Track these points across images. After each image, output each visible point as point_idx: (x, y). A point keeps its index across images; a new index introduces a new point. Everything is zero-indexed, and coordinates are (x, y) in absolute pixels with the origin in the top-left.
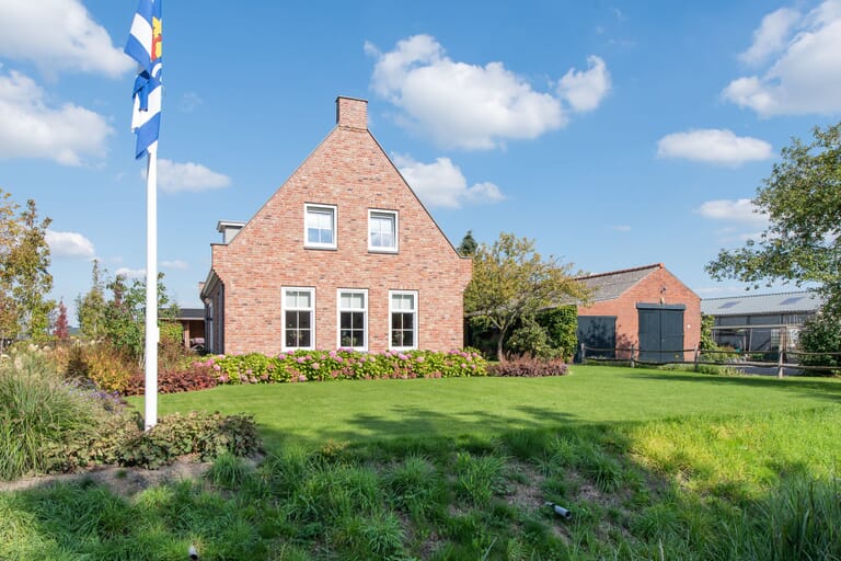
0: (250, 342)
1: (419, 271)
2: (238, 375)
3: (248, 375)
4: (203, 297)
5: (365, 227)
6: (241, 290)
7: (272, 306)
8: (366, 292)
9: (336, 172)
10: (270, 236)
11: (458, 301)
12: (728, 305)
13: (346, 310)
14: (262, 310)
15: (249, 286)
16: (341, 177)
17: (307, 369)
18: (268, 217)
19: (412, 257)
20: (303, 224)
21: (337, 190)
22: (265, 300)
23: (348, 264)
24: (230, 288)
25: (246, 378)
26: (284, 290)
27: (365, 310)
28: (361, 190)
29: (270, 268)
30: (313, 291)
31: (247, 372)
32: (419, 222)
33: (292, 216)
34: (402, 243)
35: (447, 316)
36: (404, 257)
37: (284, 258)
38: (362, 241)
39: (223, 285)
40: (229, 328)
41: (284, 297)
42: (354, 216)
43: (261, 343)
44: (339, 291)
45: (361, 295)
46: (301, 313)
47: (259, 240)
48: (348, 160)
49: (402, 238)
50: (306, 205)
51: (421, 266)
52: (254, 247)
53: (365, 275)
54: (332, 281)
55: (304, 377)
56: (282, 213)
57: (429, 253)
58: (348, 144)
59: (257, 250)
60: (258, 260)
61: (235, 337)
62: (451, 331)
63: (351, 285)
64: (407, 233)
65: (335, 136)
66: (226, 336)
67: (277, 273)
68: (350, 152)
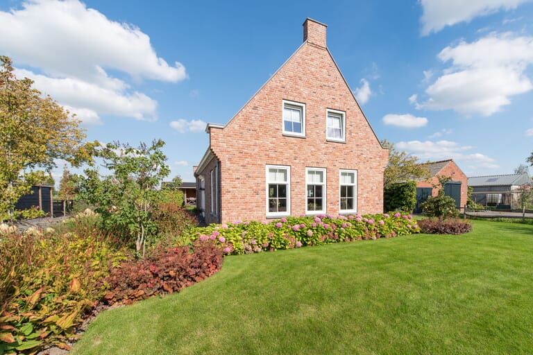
0: (243, 209)
1: (358, 156)
2: (242, 246)
3: (252, 245)
4: (196, 175)
5: (324, 122)
6: (234, 167)
7: (259, 180)
8: (324, 171)
9: (305, 78)
10: (257, 123)
11: (380, 178)
12: (490, 180)
13: (311, 183)
14: (251, 183)
15: (242, 164)
16: (308, 82)
17: (302, 235)
18: (255, 108)
19: (354, 146)
20: (281, 116)
21: (305, 92)
22: (254, 175)
23: (313, 149)
24: (226, 165)
25: (250, 248)
26: (268, 167)
27: (324, 183)
28: (322, 94)
29: (257, 150)
30: (288, 169)
31: (250, 241)
32: (358, 121)
33: (274, 108)
34: (348, 136)
35: (374, 188)
36: (350, 146)
37: (268, 142)
38: (322, 133)
39: (219, 163)
40: (225, 198)
41: (267, 173)
42: (317, 113)
43: (251, 210)
44: (307, 169)
45: (321, 173)
46: (279, 185)
47: (248, 127)
48: (313, 70)
49: (348, 131)
50: (284, 101)
51: (359, 153)
52: (245, 132)
53: (325, 158)
54: (303, 161)
55: (300, 244)
56: (266, 106)
57: (364, 144)
58: (313, 57)
59: (247, 135)
60: (248, 143)
61: (229, 205)
62: (377, 198)
63: (315, 165)
64: (351, 128)
65: (304, 49)
66: (223, 205)
67: (262, 154)
68: (315, 63)
